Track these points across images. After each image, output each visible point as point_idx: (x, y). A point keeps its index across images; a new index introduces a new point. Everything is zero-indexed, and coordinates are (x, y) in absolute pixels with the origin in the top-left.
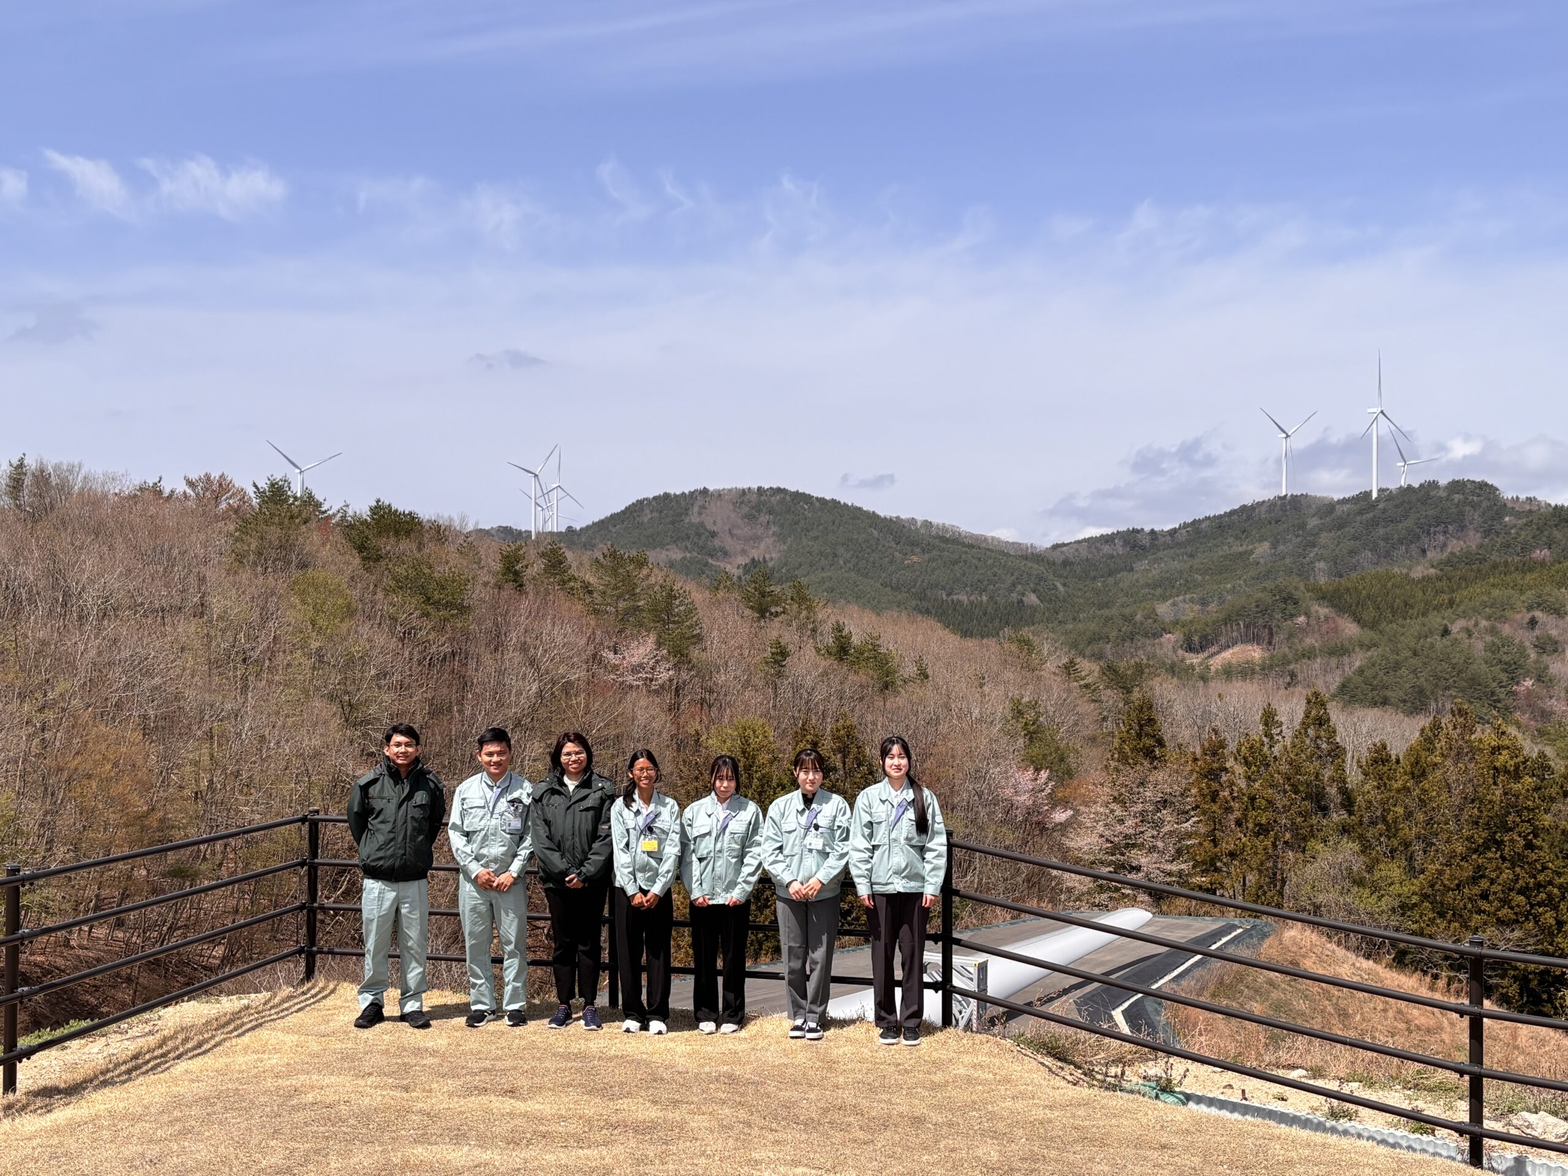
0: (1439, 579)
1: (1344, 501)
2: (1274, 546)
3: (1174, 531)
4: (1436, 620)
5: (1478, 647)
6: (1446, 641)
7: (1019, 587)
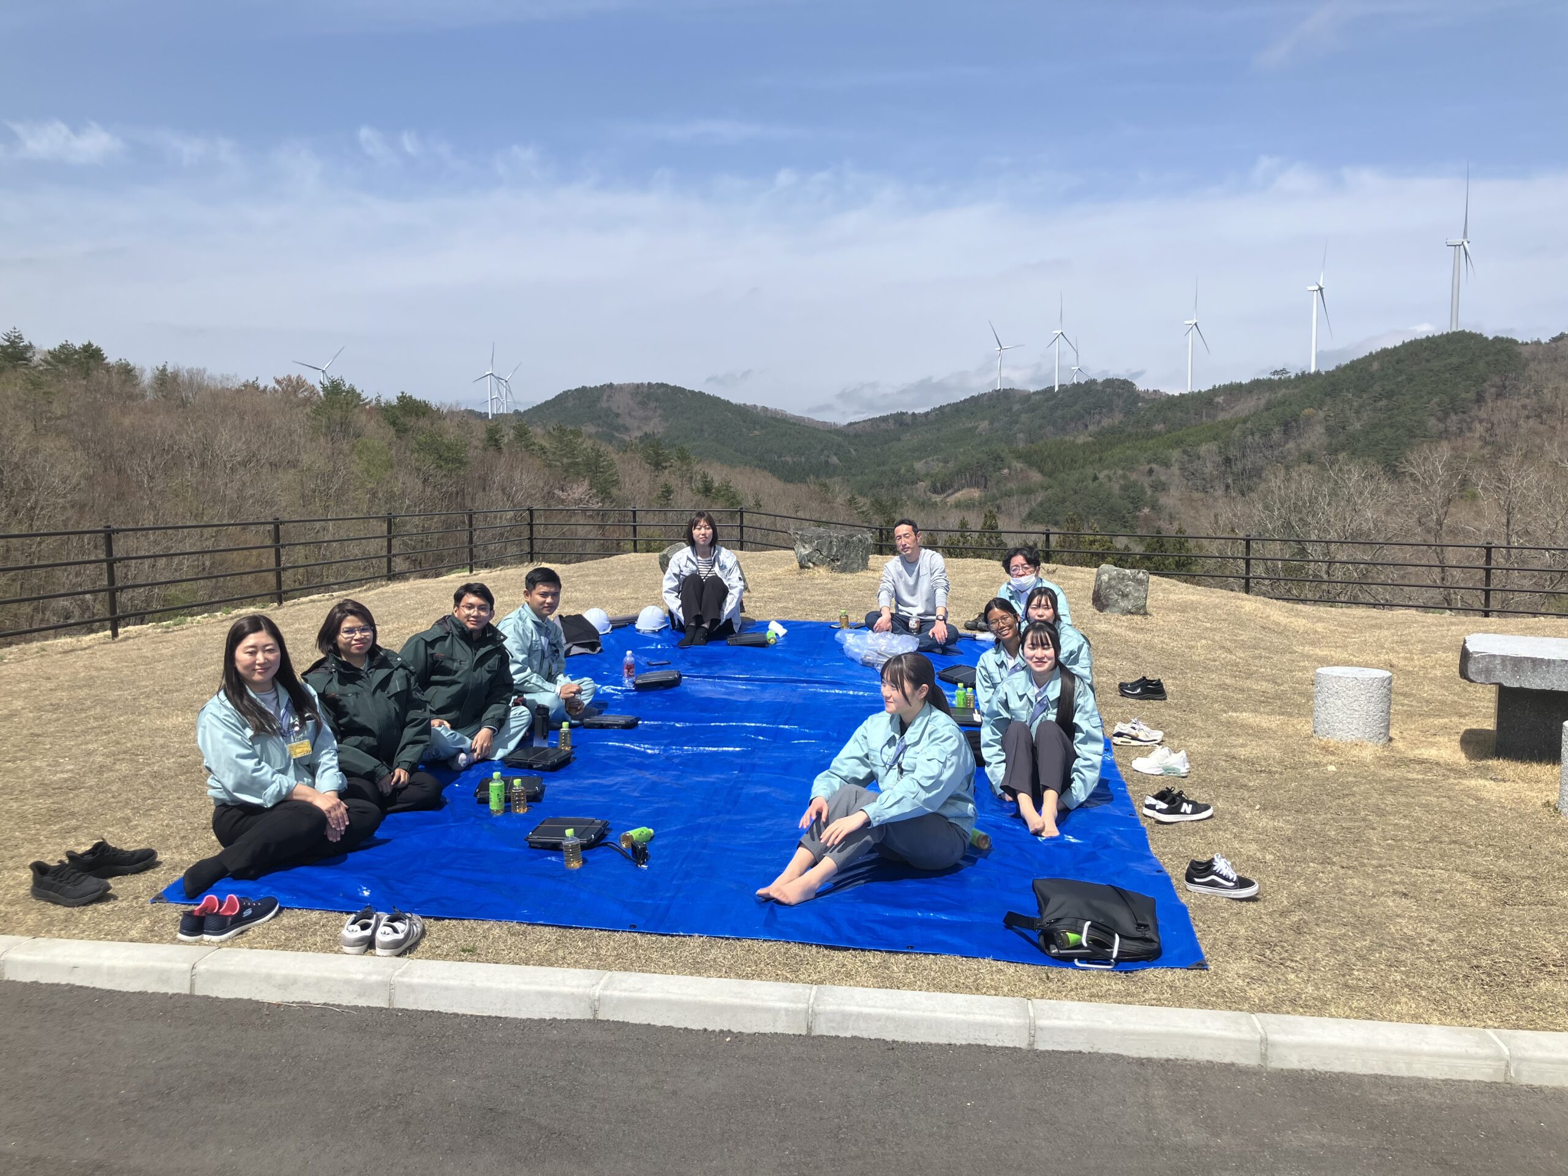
0: (1094, 444)
1: (1037, 393)
2: (991, 423)
3: (927, 414)
4: (1089, 471)
5: (1116, 488)
6: (1096, 484)
7: (826, 452)
